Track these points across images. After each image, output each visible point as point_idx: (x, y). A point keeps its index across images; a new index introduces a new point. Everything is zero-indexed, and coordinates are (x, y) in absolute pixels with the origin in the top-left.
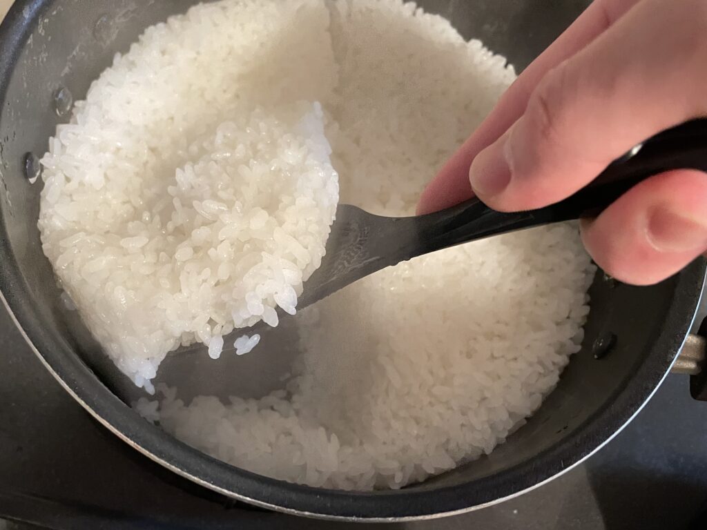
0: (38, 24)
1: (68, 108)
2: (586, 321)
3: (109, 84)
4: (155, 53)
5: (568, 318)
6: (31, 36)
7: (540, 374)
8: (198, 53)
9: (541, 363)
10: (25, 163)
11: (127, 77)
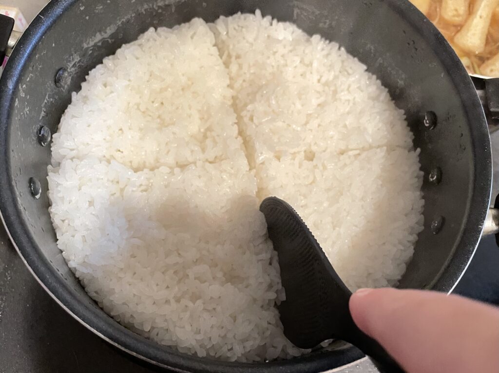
0: (19, 90)
1: (49, 139)
2: (423, 209)
3: (73, 117)
4: (100, 87)
5: (412, 209)
6: (17, 100)
7: (401, 250)
8: (129, 80)
9: (400, 243)
10: (30, 187)
11: (85, 109)
